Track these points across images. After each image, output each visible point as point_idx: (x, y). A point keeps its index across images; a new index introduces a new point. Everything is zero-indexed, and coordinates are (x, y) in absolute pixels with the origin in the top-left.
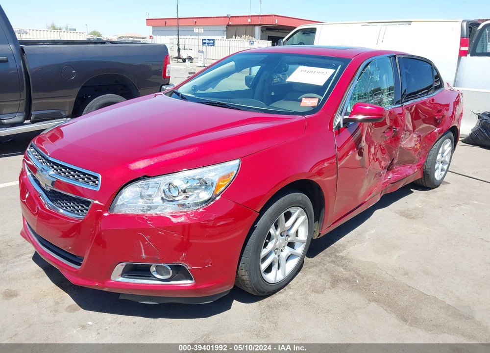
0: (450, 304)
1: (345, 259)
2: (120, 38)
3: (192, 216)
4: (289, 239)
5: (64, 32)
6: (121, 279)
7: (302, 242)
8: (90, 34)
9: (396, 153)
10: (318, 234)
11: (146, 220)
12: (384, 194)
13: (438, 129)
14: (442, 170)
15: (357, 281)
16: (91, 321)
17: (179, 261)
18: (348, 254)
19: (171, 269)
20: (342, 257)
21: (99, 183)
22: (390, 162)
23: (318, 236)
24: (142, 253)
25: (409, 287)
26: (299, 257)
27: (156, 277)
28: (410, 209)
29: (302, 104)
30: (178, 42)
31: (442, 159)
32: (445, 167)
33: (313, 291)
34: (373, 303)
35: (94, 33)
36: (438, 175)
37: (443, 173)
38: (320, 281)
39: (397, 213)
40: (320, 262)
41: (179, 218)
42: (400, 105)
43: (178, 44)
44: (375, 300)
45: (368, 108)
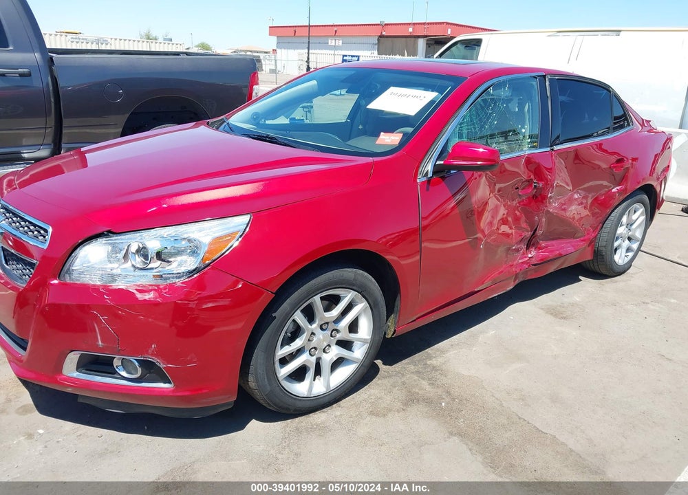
0: (573, 449)
1: (437, 370)
2: (235, 52)
3: (164, 291)
4: (339, 336)
5: (160, 43)
6: (76, 374)
7: (364, 341)
8: (197, 46)
9: (540, 220)
10: (393, 330)
11: (103, 294)
12: (521, 280)
13: (618, 188)
14: (628, 250)
15: (443, 404)
16: (43, 429)
17: (148, 354)
18: (443, 364)
19: (140, 366)
20: (434, 367)
21: (48, 238)
22: (530, 234)
23: (393, 335)
24: (97, 340)
25: (520, 418)
26: (356, 362)
27: (120, 375)
28: (565, 305)
29: (378, 142)
30: (308, 59)
31: (630, 233)
32: (635, 246)
33: (371, 413)
34: (456, 439)
35: (203, 46)
36: (620, 258)
37: (631, 254)
38: (388, 398)
39: (542, 309)
40: (399, 372)
41: (146, 294)
42: (548, 149)
43: (308, 61)
44: (461, 434)
45: (481, 150)
